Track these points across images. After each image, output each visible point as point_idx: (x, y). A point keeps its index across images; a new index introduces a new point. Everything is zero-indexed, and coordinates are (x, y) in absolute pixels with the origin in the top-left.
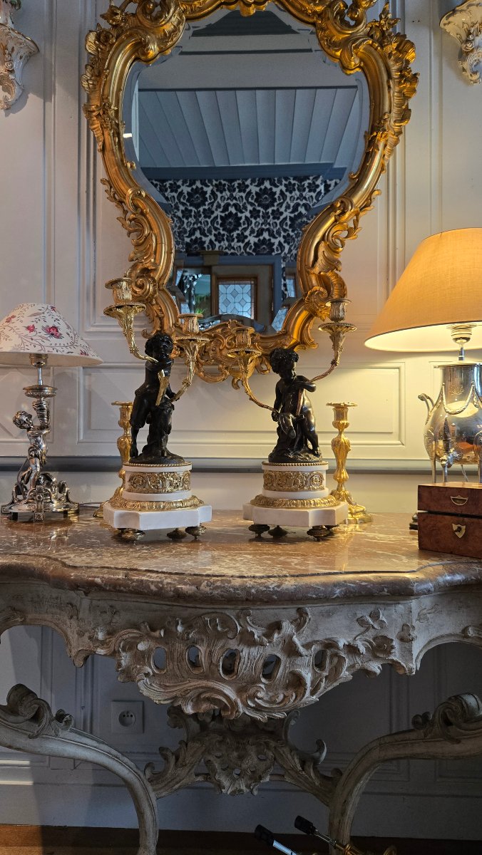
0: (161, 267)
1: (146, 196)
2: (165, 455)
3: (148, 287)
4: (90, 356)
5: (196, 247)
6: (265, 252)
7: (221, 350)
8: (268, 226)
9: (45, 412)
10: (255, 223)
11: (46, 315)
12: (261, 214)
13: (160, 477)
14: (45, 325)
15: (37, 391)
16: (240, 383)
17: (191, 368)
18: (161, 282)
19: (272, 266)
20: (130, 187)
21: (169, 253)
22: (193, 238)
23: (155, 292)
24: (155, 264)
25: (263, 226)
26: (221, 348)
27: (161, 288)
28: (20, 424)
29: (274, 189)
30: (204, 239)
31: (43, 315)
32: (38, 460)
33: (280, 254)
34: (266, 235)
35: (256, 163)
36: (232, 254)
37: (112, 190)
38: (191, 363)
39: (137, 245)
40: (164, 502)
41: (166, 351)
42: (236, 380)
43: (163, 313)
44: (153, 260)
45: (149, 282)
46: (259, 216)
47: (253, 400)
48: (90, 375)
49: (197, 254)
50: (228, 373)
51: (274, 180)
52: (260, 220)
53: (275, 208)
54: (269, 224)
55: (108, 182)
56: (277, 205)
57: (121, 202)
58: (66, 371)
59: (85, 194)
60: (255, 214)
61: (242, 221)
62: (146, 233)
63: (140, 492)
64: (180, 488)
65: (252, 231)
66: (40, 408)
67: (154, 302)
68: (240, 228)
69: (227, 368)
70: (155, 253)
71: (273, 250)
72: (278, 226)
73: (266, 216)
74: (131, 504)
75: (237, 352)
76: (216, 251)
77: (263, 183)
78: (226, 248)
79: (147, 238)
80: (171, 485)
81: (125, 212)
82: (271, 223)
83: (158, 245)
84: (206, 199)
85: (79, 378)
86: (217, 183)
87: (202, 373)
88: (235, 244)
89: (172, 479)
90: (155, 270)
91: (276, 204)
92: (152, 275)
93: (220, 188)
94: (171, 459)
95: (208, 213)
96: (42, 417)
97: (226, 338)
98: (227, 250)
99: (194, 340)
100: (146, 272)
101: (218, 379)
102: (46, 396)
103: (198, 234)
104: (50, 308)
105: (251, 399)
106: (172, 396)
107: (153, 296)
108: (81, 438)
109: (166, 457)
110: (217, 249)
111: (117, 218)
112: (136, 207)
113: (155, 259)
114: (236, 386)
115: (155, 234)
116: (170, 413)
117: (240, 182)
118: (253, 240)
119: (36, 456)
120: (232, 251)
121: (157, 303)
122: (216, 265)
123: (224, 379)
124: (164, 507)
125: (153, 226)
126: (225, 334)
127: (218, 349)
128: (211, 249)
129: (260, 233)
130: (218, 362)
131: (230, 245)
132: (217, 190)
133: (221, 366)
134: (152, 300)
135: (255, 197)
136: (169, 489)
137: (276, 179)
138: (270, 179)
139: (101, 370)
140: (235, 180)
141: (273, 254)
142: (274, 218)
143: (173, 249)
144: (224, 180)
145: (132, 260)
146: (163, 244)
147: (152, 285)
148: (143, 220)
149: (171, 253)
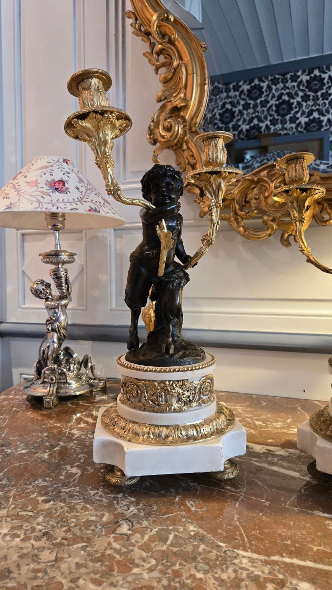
0: (192, 103)
1: (175, 20)
2: (172, 351)
3: (177, 129)
4: (102, 213)
5: (254, 133)
6: (315, 129)
7: (266, 198)
8: (317, 107)
9: (63, 281)
10: (306, 106)
11: (55, 168)
12: (311, 97)
13: (162, 388)
14: (50, 179)
15: (53, 257)
16: (291, 239)
17: (214, 217)
18: (193, 122)
19: (321, 140)
20: (156, 11)
21: (202, 85)
22: (252, 125)
23: (185, 134)
24: (184, 99)
25: (314, 108)
26: (266, 194)
27: (194, 129)
28: (37, 294)
29: (323, 76)
30: (261, 124)
31: (50, 168)
32: (55, 335)
33: (328, 129)
34: (316, 115)
35: (306, 55)
36: (285, 134)
37: (138, 22)
38: (215, 210)
39: (166, 81)
40: (167, 427)
41: (170, 191)
42: (286, 235)
43: (195, 159)
44: (182, 95)
45: (178, 123)
46: (309, 100)
47: (312, 262)
48: (121, 237)
49: (255, 138)
50: (275, 227)
51: (323, 68)
52: (310, 103)
53: (324, 91)
54: (319, 105)
55: (134, 14)
56: (326, 88)
57: (148, 34)
58: (97, 234)
59: (114, 38)
60: (306, 98)
61: (294, 106)
62: (175, 64)
63: (135, 408)
64: (194, 404)
65: (303, 113)
66: (57, 276)
67: (185, 147)
68: (292, 112)
69: (273, 220)
70: (186, 87)
71: (322, 127)
72: (327, 106)
73: (316, 99)
74: (122, 424)
75: (287, 192)
76: (272, 133)
77: (312, 72)
78: (280, 130)
79: (176, 70)
80: (179, 400)
81: (152, 45)
82: (321, 103)
83: (190, 77)
84: (262, 93)
85: (110, 241)
86: (272, 78)
87: (241, 229)
88: (288, 125)
89: (180, 391)
90: (186, 107)
91: (324, 88)
92: (182, 113)
93: (275, 82)
94: (182, 357)
95: (264, 103)
96: (59, 286)
97: (272, 182)
98: (281, 132)
99: (217, 173)
100: (176, 110)
101: (263, 234)
102: (64, 263)
103: (256, 122)
104: (61, 161)
105: (309, 261)
106: (187, 261)
107: (183, 139)
108: (114, 305)
109: (172, 355)
110: (272, 131)
111: (144, 54)
112: (163, 35)
113: (185, 94)
114: (286, 243)
115: (185, 65)
116: (180, 287)
117: (292, 74)
118: (303, 120)
119: (53, 330)
120: (285, 132)
121: (188, 148)
122: (272, 145)
123: (270, 235)
124: (167, 437)
125: (183, 55)
126: (271, 176)
127: (262, 197)
128: (266, 133)
129: (311, 113)
130: (262, 212)
131: (283, 127)
132: (272, 84)
133: (265, 218)
134: (182, 145)
135: (306, 84)
136: (176, 405)
137: (324, 67)
138: (319, 68)
139: (132, 231)
140: (288, 73)
141: (322, 130)
142: (323, 99)
143: (207, 79)
144: (278, 74)
145: (159, 101)
146: (195, 75)
147: (182, 126)
148: (172, 49)
149: (205, 84)
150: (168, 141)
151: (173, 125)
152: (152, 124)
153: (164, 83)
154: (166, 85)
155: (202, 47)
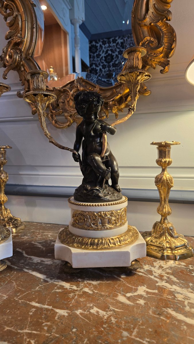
0: (25, 40)
3: (15, 57)
23: (21, 60)
24: (21, 38)
39: (11, 25)
44: (19, 35)
45: (16, 53)
62: (15, 14)
67: (23, 69)
70: (21, 31)
79: (16, 18)
83: (23, 22)
84: (97, 50)
90: (21, 43)
92: (19, 47)
100: (16, 45)
107: (20, 63)
115: (20, 15)
117: (113, 38)
125: (19, 8)
127: (66, 101)
130: (65, 111)
134: (20, 67)
143: (34, 25)
144: (106, 39)
145: (7, 39)
146: (26, 21)
147: (19, 55)
148: (12, 5)
149: (33, 28)
150: (11, 65)
151: (13, 54)
152: (3, 54)
153: (10, 27)
154: (11, 28)
155: (31, 4)
